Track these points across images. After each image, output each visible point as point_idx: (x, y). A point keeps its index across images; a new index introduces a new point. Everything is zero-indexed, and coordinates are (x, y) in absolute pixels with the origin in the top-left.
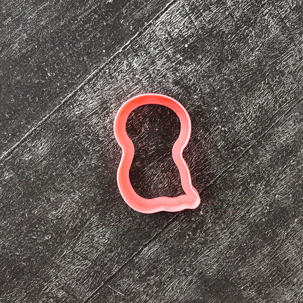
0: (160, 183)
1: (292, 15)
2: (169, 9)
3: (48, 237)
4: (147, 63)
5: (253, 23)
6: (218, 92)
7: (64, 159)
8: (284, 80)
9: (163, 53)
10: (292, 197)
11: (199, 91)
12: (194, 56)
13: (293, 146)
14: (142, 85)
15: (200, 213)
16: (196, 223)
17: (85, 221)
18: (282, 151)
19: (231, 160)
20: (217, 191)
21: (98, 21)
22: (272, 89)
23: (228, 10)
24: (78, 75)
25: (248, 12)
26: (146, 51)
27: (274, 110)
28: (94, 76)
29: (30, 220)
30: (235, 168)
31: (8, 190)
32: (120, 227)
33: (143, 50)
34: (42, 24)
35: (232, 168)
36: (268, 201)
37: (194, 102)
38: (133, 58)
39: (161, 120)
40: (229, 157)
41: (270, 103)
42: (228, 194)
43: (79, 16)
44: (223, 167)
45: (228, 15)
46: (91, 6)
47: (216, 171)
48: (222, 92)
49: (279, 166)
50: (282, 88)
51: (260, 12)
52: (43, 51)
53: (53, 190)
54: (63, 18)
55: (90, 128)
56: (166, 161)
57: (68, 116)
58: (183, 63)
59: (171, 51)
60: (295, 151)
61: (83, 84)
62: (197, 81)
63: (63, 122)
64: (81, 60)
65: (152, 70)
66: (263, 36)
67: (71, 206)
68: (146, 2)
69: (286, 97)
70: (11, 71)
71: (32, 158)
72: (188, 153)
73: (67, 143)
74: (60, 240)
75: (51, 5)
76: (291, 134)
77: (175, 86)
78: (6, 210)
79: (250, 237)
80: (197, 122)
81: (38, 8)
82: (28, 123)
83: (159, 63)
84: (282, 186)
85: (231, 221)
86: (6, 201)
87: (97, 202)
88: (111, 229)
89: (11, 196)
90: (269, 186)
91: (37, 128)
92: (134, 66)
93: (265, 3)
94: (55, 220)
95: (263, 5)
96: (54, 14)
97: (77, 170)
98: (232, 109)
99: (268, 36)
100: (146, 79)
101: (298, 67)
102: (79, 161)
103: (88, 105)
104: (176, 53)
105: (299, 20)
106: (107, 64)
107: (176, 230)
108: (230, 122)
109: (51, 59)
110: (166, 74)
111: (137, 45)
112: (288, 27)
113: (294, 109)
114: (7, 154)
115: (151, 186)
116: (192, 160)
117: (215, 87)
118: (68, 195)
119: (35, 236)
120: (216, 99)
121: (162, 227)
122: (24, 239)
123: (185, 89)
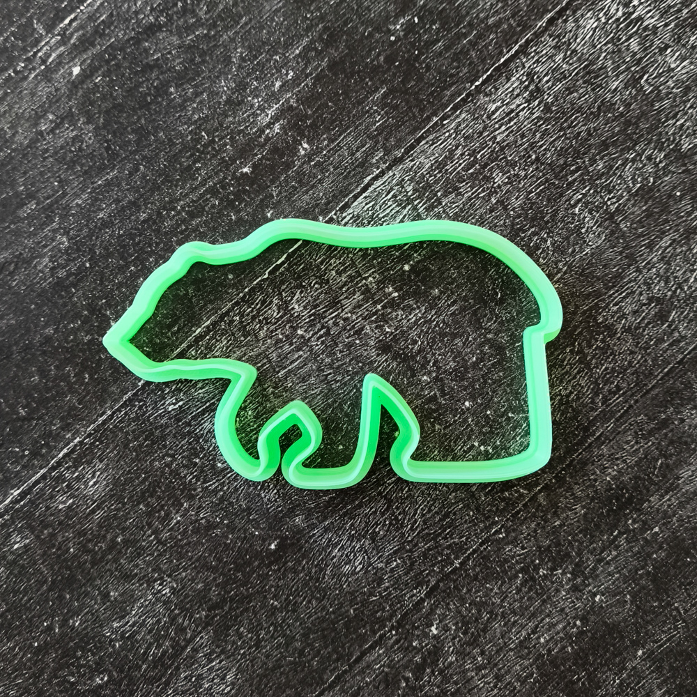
0: (346, 564)
1: (633, 205)
2: (371, 189)
3: (102, 679)
4: (321, 303)
5: (547, 222)
6: (474, 368)
7: (141, 507)
8: (614, 345)
9: (357, 283)
10: (632, 602)
11: (433, 366)
12: (422, 291)
13: (632, 487)
14: (311, 350)
15: (431, 631)
16: (423, 653)
17: (183, 644)
18: (609, 499)
19: (498, 516)
20: (468, 584)
21: (220, 212)
22: (588, 365)
23: (497, 193)
24: (174, 326)
25: (537, 198)
26: (320, 277)
27: (592, 409)
28: (208, 329)
29: (63, 640)
30: (507, 533)
31: (20, 572)
32: (259, 657)
33: (314, 275)
34: (101, 215)
35: (501, 533)
36: (579, 607)
37: (422, 389)
38: (292, 293)
39: (349, 428)
40: (494, 509)
41: (584, 394)
42: (492, 590)
43: (180, 200)
44: (481, 530)
45: (496, 203)
46: (206, 180)
47: (467, 539)
48: (481, 369)
49: (602, 531)
50: (610, 363)
51: (564, 199)
52: (102, 274)
53: (115, 575)
54: (145, 205)
55: (198, 442)
56: (359, 515)
57: (152, 414)
58: (398, 305)
59: (374, 278)
60: (638, 499)
61: (184, 345)
62: (428, 344)
63: (142, 427)
64: (181, 294)
65: (332, 319)
66: (570, 250)
67: (154, 611)
68: (323, 173)
69: (618, 382)
70: (34, 315)
71: (73, 503)
72: (406, 498)
73: (147, 473)
74: (128, 685)
75: (121, 178)
76: (628, 461)
77: (382, 354)
78: (12, 618)
79: (540, 687)
80: (427, 433)
81: (93, 183)
82: (66, 427)
83: (348, 304)
84: (610, 575)
85: (498, 652)
86: (13, 597)
87: (210, 603)
88: (237, 662)
89: (25, 588)
90: (582, 575)
91: (85, 439)
92: (293, 309)
93: (575, 180)
94: (118, 641)
95: (570, 185)
96: (126, 197)
97: (169, 530)
98: (503, 406)
99: (581, 250)
100: (318, 339)
101: (644, 317)
102: (174, 512)
103: (196, 391)
104: (384, 283)
105: (648, 217)
106: (237, 304)
107: (379, 668)
108: (498, 434)
109: (119, 291)
110: (362, 329)
111: (300, 265)
112: (624, 232)
113: (635, 407)
114: (19, 495)
115: (326, 570)
116: (414, 515)
117: (466, 358)
118: (148, 585)
119: (73, 676)
120: (469, 384)
121: (349, 660)
122: (50, 682)
123: (404, 361)
